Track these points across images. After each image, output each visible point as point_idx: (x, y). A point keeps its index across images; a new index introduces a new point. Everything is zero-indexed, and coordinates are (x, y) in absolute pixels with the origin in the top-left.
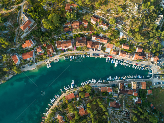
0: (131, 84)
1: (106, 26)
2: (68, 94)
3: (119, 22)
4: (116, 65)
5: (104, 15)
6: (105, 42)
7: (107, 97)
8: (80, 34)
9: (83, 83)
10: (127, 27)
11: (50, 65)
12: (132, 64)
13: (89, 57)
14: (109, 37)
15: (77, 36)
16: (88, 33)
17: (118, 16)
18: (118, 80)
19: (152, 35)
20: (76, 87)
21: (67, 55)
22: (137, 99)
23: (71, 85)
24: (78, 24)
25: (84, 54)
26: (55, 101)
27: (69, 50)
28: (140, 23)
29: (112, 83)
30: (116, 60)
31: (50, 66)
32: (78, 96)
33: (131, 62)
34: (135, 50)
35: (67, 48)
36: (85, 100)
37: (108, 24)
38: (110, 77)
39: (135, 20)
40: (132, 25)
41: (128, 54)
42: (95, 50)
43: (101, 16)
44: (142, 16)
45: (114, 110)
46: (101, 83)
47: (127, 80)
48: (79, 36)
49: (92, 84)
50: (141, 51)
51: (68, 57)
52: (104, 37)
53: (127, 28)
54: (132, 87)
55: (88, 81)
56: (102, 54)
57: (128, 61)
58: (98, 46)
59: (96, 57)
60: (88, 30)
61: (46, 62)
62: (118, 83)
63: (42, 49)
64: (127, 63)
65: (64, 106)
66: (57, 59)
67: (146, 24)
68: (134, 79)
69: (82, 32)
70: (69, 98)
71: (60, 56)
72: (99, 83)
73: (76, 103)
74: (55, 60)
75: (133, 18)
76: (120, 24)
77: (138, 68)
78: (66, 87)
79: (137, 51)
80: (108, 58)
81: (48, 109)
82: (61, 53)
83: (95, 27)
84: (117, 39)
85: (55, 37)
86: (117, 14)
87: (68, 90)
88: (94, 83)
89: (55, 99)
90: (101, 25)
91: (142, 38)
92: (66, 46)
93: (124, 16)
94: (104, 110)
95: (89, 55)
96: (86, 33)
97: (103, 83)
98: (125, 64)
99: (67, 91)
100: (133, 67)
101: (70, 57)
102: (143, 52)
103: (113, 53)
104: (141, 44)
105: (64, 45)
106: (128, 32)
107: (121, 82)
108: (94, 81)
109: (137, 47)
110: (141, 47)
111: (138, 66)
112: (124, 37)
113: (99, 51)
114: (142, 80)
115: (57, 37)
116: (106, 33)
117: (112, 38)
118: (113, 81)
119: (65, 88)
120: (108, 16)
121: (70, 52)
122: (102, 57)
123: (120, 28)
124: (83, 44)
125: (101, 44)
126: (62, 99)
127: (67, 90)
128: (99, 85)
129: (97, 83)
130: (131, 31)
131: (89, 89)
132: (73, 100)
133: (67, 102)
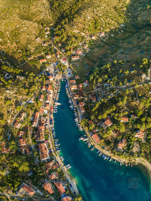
0: (74, 90)
1: (23, 114)
2: (94, 142)
3: (19, 104)
4: (59, 104)
5: (13, 116)
6: (38, 115)
7: (89, 106)
8: (32, 138)
9: (81, 129)
10: (24, 97)
12: (56, 93)
13: (54, 128)
14: (33, 112)
15: (34, 141)
16: (30, 130)
17: (14, 105)
18: (72, 100)
19: (32, 81)
20: (85, 135)
21: (55, 149)
22: (84, 83)
23: (85, 140)
24: (22, 140)
25: (52, 133)
26: (105, 155)
27: (49, 147)
28: (21, 89)
30: (54, 105)
31: (69, 165)
32: (94, 131)
33: (55, 93)
34: (44, 91)
35: (47, 149)
36: (97, 123)
37: (21, 112)
38: (71, 107)
39: (19, 92)
40: (22, 94)
41: (48, 95)
42: (46, 123)
43: (14, 119)
44: (15, 88)
45: (99, 97)
46: (77, 113)
47: (71, 94)
48: (33, 138)
49: (80, 121)
50: (44, 87)
51: (56, 148)
52: (34, 116)
53: (26, 98)
54: (76, 89)
55: (77, 125)
56: (50, 117)
57: (54, 96)
58: (42, 120)
59: (53, 121)
60: (28, 131)
61: (65, 170)
62: (74, 100)
63: (52, 174)
64: (56, 96)
65: (108, 143)
66: (61, 159)
67: (23, 85)
68: (69, 89)
69: (30, 136)
70: (98, 139)
71: (56, 155)
72: (77, 115)
73: (102, 132)
75: (17, 93)
76: (21, 103)
77: (60, 88)
78: (88, 145)
79: (45, 90)
80: (53, 111)
81: (115, 161)
82: (53, 156)
83: (24, 125)
84: (35, 105)
85: (38, 163)
86: (13, 105)
87: (90, 143)
88: (78, 119)
89: (104, 155)
90: (22, 118)
91: (34, 86)
92: (44, 149)
93: (14, 101)
94: (100, 103)
95: (52, 128)
96: (30, 133)
97: (77, 112)
98: (58, 97)
99: (92, 144)
100: (59, 91)
101: (56, 146)
102: (45, 85)
103: (48, 107)
104: (39, 88)
106: (29, 96)
107: (73, 98)
108: (76, 120)
109: (41, 90)
110: (41, 87)
111: (58, 88)
112: (33, 100)
113: (47, 120)
114: (68, 84)
115: (37, 160)
116: (29, 114)
117: (34, 108)
118: (74, 104)
119: (89, 147)
120: (13, 113)
121: (51, 146)
122: (53, 116)
123: (25, 103)
124: (41, 132)
125: (40, 118)
126: (101, 147)
127: (90, 144)
128: (79, 115)
129: (78, 117)
130: (27, 95)
131: (84, 121)
132: (99, 136)
133: (103, 141)
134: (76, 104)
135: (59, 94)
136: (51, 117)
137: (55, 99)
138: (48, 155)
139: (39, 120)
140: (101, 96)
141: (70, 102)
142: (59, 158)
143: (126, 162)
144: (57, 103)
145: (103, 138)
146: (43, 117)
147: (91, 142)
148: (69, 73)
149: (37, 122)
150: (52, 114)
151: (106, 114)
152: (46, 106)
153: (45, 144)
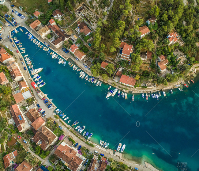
0: (46, 36)
2: (128, 86)
4: (39, 70)
7: (85, 44)
8: (35, 151)
9: (98, 83)
11: (119, 148)
12: (21, 56)
13: (58, 110)
14: (5, 109)
15: (42, 152)
16: (23, 141)
18: (55, 53)
20: (110, 87)
21: (83, 139)
22: (55, 16)
23: (114, 93)
25: (61, 119)
26: (153, 93)
27: (73, 142)
29: (65, 56)
30: (32, 76)
31: (120, 144)
32: (118, 73)
33: (21, 59)
35: (72, 148)
36: (113, 61)
38: (60, 62)
41: (11, 68)
42: (41, 111)
45: (91, 24)
46: (77, 66)
47: (46, 44)
49: (88, 74)
51: (83, 135)
52: (12, 114)
54: (48, 32)
55: (89, 81)
58: (31, 111)
59: (50, 100)
60: (19, 145)
61: (121, 158)
62: (58, 49)
65: (145, 75)
66: (102, 146)
68: (38, 39)
69: (30, 151)
70: (130, 79)
71: (92, 146)
74: (106, 147)
77: (22, 46)
78: (123, 96)
80: (38, 85)
83: (6, 141)
84: (1, 97)
87: (123, 92)
88: (85, 73)
89: (152, 95)
92: (69, 152)
95: (55, 111)
98: (29, 62)
99: (127, 91)
100: (24, 52)
101: (80, 132)
103: (26, 86)
105: (69, 155)
107: (54, 48)
108: (82, 75)
113: (38, 106)
114: (31, 32)
118: (61, 56)
119: (126, 97)
121: (75, 139)
122: (43, 94)
124: (44, 130)
125: (25, 110)
126: (142, 87)
127: (125, 93)
128: (81, 65)
129: (81, 70)
131: (95, 68)
132: (129, 74)
133: (138, 77)
134: (65, 54)
135: (27, 55)
136: (42, 97)
137: (28, 67)
138: (81, 156)
139: (25, 115)
140: (93, 20)
141: (54, 56)
142: (98, 146)
143: (183, 82)
144: (36, 70)
145: (136, 74)
146: (28, 106)
147: (124, 90)
148: (19, 15)
149: (25, 119)
150: (39, 92)
151: (118, 39)
152: (20, 87)
153: (63, 144)
